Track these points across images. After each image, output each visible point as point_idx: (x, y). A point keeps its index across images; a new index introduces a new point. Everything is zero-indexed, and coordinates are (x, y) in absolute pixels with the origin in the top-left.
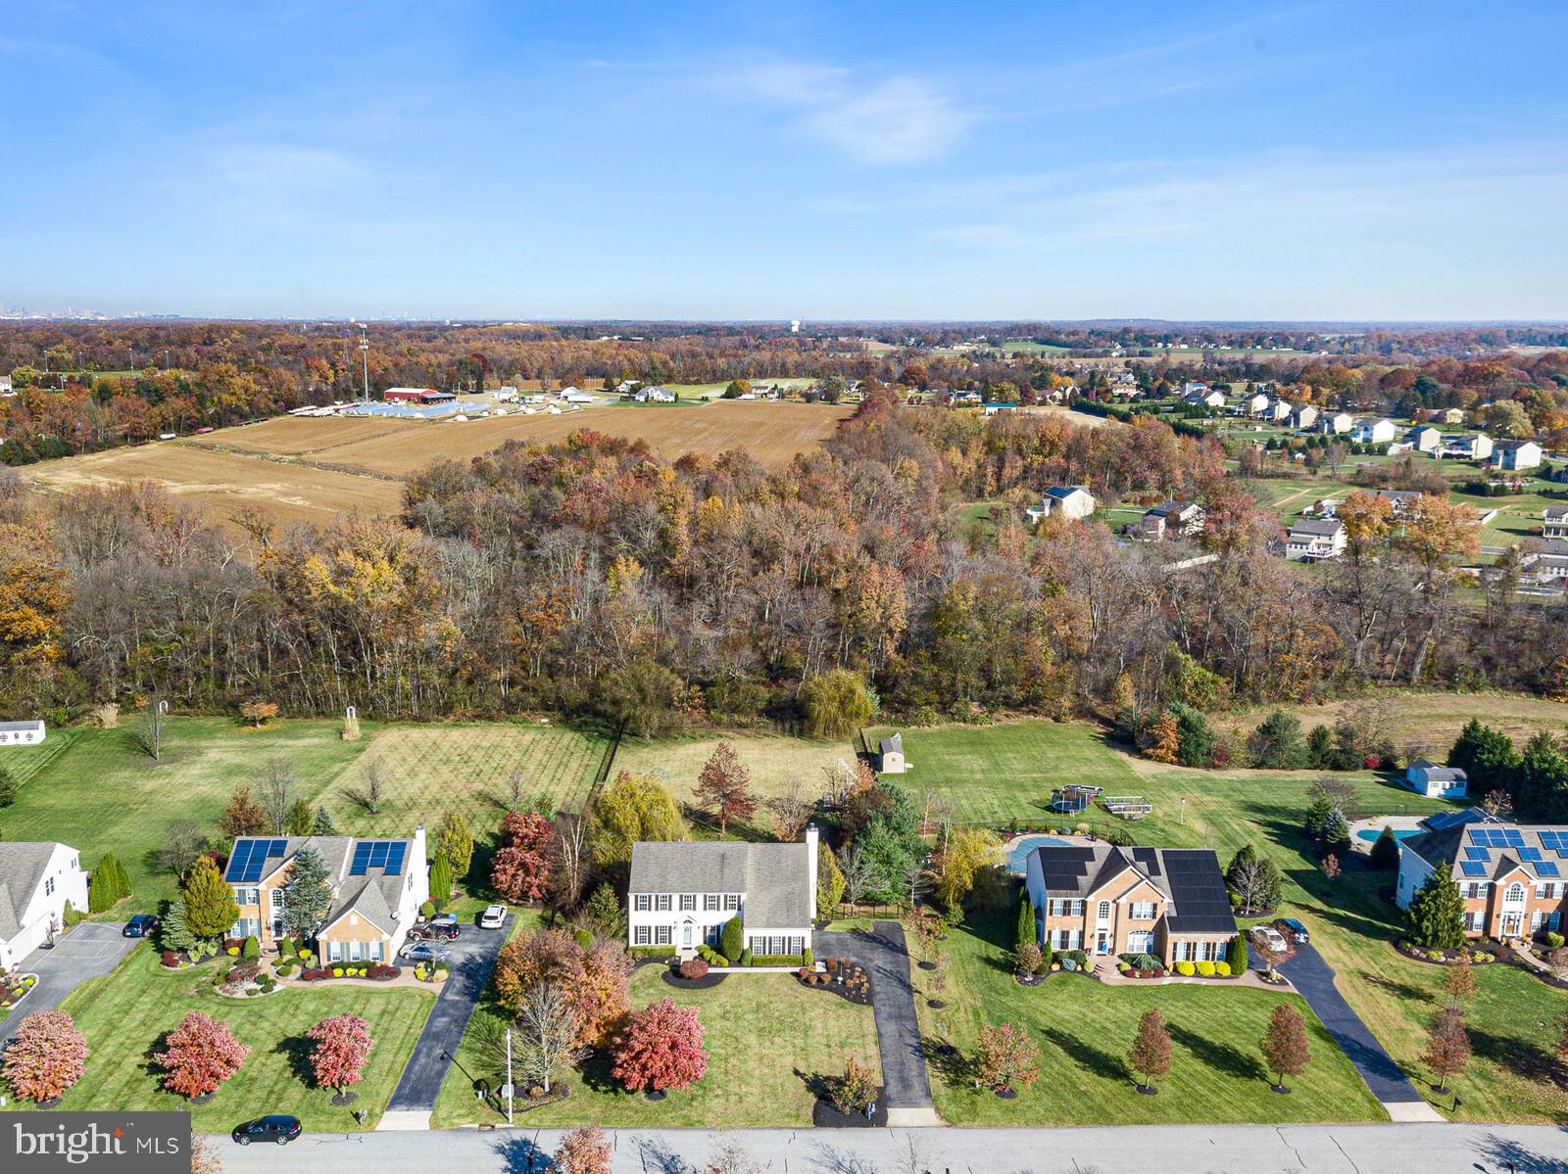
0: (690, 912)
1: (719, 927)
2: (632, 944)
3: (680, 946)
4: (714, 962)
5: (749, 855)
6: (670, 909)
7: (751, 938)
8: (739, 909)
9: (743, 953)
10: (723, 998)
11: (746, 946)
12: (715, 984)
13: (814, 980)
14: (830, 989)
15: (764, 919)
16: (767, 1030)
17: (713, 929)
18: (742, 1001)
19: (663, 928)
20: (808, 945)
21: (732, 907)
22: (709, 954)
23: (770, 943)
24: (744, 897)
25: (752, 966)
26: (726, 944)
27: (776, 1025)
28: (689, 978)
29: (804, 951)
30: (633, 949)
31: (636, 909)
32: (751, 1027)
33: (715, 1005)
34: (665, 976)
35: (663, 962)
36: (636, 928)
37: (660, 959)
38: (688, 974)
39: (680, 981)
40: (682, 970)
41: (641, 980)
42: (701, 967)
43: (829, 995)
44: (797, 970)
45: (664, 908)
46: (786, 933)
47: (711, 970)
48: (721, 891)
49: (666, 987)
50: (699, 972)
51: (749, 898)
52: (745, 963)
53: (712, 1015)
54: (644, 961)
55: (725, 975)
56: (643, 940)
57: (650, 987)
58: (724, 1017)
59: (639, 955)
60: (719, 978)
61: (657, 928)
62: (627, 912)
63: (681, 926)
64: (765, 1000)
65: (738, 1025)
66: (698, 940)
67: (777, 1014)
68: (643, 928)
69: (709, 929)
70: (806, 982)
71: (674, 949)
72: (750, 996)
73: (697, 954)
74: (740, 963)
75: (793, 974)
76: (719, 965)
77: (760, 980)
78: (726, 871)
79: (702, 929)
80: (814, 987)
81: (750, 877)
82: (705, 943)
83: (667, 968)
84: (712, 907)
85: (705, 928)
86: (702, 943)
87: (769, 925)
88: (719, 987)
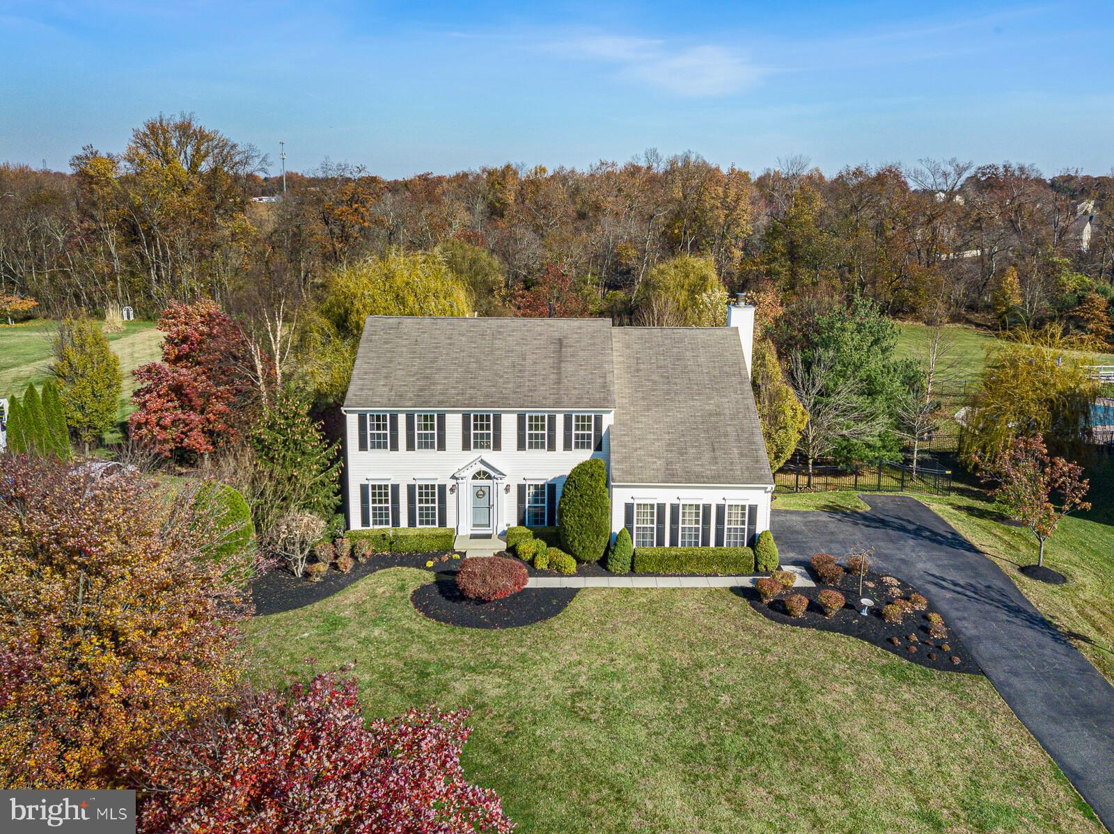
0: (489, 455)
1: (552, 487)
2: (356, 523)
3: (466, 529)
4: (541, 564)
5: (616, 345)
6: (442, 446)
7: (629, 508)
8: (599, 448)
9: (613, 544)
10: (568, 653)
11: (618, 524)
12: (545, 617)
13: (800, 606)
14: (847, 630)
15: (660, 463)
16: (710, 753)
17: (539, 490)
18: (621, 662)
19: (427, 490)
20: (763, 524)
21: (582, 443)
22: (529, 546)
23: (674, 520)
24: (608, 420)
25: (633, 572)
26: (570, 521)
27: (736, 743)
28: (480, 601)
29: (753, 541)
30: (356, 536)
31: (363, 446)
32: (660, 745)
33: (546, 672)
34: (420, 599)
35: (420, 565)
36: (364, 489)
37: (415, 559)
38: (475, 587)
39: (456, 608)
40: (462, 580)
41: (357, 606)
42: (510, 572)
43: (852, 646)
44: (745, 582)
45: (426, 444)
46: (712, 496)
47: (533, 583)
48: (558, 403)
49: (418, 623)
50: (506, 584)
51: (619, 421)
52: (614, 565)
53: (539, 703)
54: (378, 563)
55: (571, 593)
56: (381, 517)
57: (375, 623)
58: (573, 712)
59: (367, 549)
60: (558, 601)
61: (411, 489)
62: (342, 454)
63: (467, 488)
64: (682, 659)
65: (614, 736)
66: (507, 515)
67: (725, 698)
68: (380, 491)
69: (530, 492)
70: (779, 610)
71: (450, 537)
72: (641, 646)
73: (503, 546)
74: (603, 566)
75: (734, 590)
76: (556, 570)
77: (656, 606)
78: (568, 368)
79: (514, 491)
80: (801, 623)
81: (620, 385)
82: (521, 522)
83: (429, 577)
84: (537, 444)
85: (521, 489)
86: (514, 524)
87: (671, 478)
88: (555, 623)
